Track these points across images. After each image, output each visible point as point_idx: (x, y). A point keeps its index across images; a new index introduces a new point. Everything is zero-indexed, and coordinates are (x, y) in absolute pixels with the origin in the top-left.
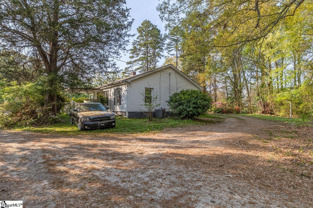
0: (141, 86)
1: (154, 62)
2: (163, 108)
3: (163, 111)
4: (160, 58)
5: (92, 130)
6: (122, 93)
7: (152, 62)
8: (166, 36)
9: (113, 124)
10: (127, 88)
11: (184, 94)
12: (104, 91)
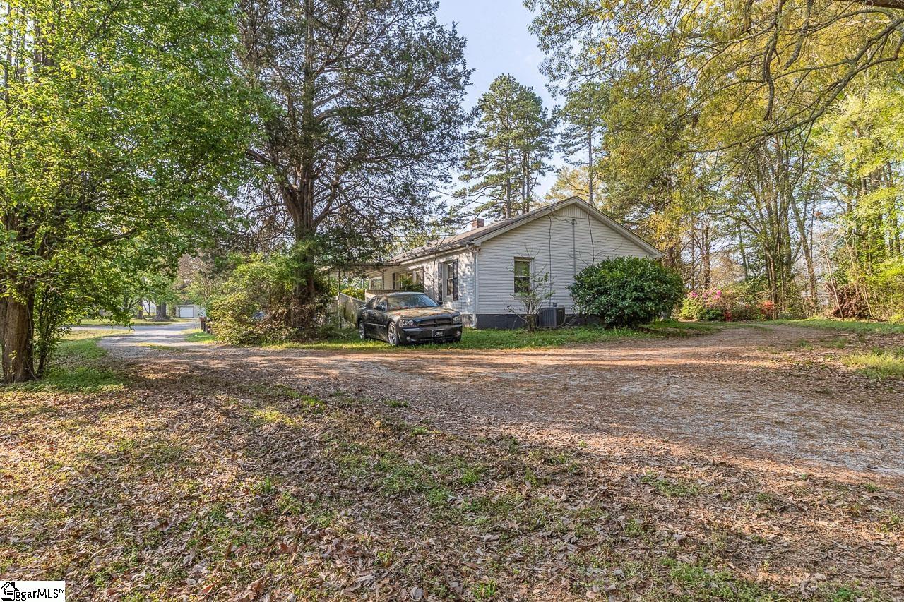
0: (503, 255)
1: (526, 187)
2: (558, 304)
3: (560, 312)
4: (543, 174)
5: (419, 344)
6: (460, 272)
7: (520, 187)
8: (559, 113)
9: (459, 333)
10: (472, 259)
11: (610, 269)
12: (412, 270)
